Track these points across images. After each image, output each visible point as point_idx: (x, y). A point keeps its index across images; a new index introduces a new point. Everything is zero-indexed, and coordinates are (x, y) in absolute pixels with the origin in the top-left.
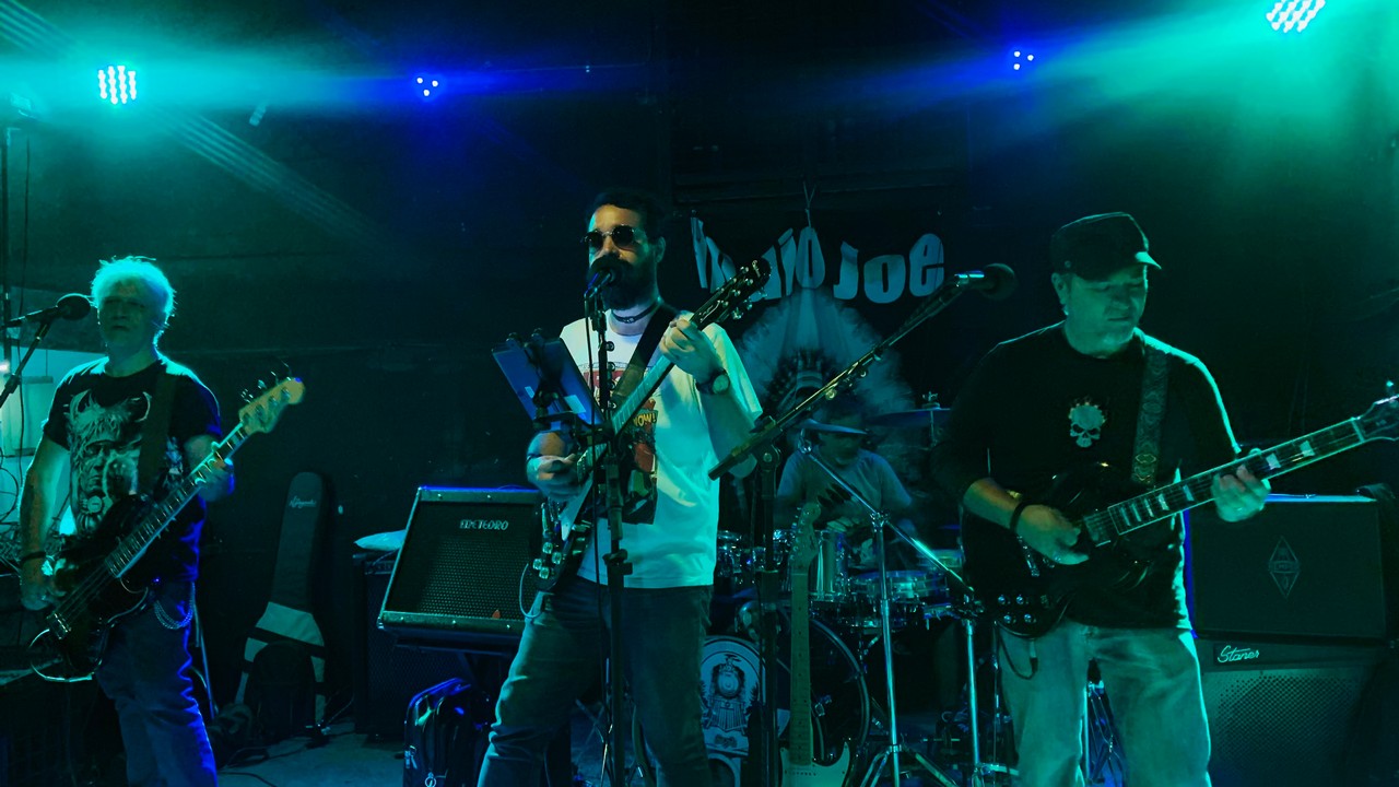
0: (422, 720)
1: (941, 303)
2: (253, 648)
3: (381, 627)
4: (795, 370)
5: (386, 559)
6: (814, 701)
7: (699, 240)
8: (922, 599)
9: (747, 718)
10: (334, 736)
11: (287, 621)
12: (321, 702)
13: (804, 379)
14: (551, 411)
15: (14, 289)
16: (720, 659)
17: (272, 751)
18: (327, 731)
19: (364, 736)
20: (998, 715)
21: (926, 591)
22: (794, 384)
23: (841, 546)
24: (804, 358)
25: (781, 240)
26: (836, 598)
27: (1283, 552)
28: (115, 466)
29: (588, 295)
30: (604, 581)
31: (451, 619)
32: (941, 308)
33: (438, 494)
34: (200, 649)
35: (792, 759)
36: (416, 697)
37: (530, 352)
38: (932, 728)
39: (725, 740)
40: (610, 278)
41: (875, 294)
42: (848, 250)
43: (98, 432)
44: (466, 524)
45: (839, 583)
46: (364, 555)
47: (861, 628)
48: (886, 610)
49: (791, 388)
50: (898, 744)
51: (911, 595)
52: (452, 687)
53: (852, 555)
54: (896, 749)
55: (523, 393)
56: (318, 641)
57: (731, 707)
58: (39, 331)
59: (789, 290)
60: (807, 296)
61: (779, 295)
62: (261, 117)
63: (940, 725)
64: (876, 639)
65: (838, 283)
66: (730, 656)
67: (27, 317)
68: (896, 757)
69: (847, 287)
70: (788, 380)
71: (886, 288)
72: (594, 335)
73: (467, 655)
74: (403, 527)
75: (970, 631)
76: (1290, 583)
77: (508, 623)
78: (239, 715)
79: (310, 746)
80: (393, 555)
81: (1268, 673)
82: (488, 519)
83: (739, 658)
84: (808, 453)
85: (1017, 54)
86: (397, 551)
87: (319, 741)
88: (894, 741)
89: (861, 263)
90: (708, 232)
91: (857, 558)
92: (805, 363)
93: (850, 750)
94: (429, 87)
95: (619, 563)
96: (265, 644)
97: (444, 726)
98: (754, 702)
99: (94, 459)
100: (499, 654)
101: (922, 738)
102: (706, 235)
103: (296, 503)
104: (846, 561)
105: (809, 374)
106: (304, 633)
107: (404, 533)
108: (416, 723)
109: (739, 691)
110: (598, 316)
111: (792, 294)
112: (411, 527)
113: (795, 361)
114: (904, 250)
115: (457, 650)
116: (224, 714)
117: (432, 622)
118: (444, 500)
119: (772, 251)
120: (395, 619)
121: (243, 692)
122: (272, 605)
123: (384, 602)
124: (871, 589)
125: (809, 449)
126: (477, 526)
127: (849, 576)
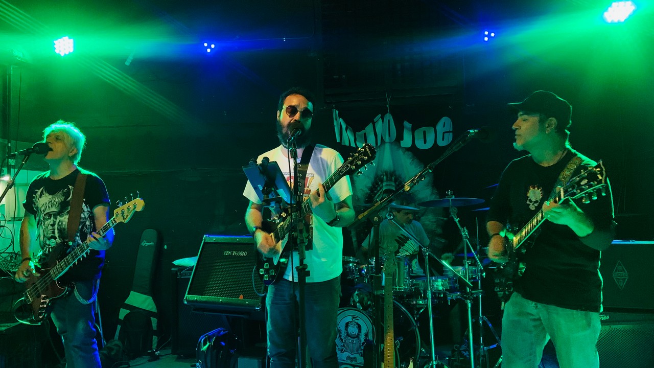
0: (204, 348)
1: (461, 145)
2: (123, 313)
3: (186, 303)
4: (382, 181)
5: (187, 270)
6: (395, 339)
7: (336, 120)
8: (446, 290)
9: (362, 348)
10: (162, 356)
11: (140, 300)
12: (155, 339)
13: (387, 185)
14: (270, 197)
15: (13, 142)
16: (349, 319)
17: (131, 363)
18: (158, 354)
19: (176, 356)
20: (482, 347)
21: (448, 287)
22: (382, 188)
23: (407, 264)
24: (386, 175)
25: (375, 120)
27: (620, 268)
28: (60, 223)
29: (289, 140)
30: (296, 280)
31: (220, 299)
33: (213, 238)
36: (202, 336)
37: (261, 168)
38: (450, 353)
39: (352, 358)
41: (420, 145)
42: (407, 124)
44: (227, 253)
45: (406, 282)
46: (177, 269)
47: (416, 304)
48: (429, 295)
49: (380, 189)
50: (435, 360)
51: (441, 288)
52: (219, 332)
54: (435, 363)
55: (257, 188)
56: (154, 310)
57: (355, 342)
58: (24, 159)
59: (379, 144)
60: (387, 146)
62: (131, 61)
63: (453, 351)
64: (423, 310)
65: (402, 139)
66: (354, 317)
67: (18, 152)
68: (434, 366)
69: (407, 141)
70: (379, 186)
71: (425, 142)
73: (227, 316)
74: (196, 256)
75: (470, 305)
76: (623, 283)
77: (247, 301)
78: (116, 345)
79: (149, 361)
80: (191, 268)
81: (613, 327)
82: (237, 251)
83: (358, 318)
85: (486, 33)
86: (193, 267)
87: (154, 358)
88: (434, 359)
89: (413, 131)
90: (340, 116)
92: (387, 177)
93: (413, 363)
94: (210, 48)
95: (303, 271)
96: (129, 311)
97: (215, 351)
98: (366, 340)
99: (49, 221)
100: (242, 316)
101: (445, 358)
102: (340, 117)
103: (145, 244)
104: (409, 272)
105: (388, 183)
106: (148, 306)
107: (197, 258)
108: (202, 350)
109: (358, 334)
110: (293, 151)
111: (381, 145)
112: (200, 255)
113: (382, 177)
114: (434, 124)
115: (221, 314)
116: (109, 345)
117: (210, 300)
118: (216, 241)
119: (371, 125)
120: (193, 299)
121: (118, 335)
122: (132, 292)
123: (187, 291)
124: (422, 285)
125: (392, 217)
126: (232, 254)
127: (411, 279)
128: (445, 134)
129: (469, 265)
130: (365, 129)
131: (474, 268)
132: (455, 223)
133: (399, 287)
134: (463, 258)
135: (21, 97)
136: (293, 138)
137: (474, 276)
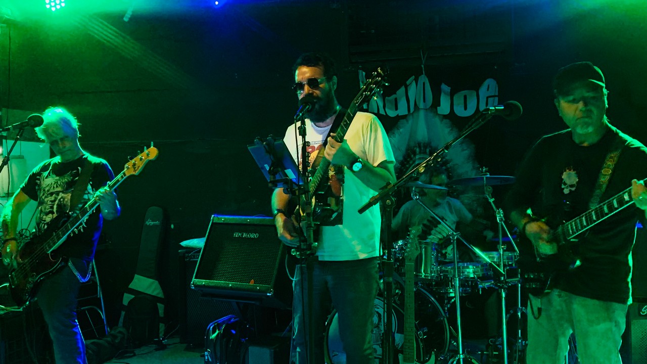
0: (213, 336)
1: (480, 122)
2: (127, 298)
3: (193, 288)
4: (415, 153)
5: (195, 252)
6: (418, 330)
7: (363, 82)
9: (382, 338)
10: (169, 345)
11: (144, 284)
12: (162, 327)
13: (420, 159)
14: (278, 177)
15: (4, 110)
17: (137, 351)
18: (166, 342)
19: (185, 345)
20: (520, 341)
22: (414, 162)
23: (435, 249)
24: (420, 147)
25: (408, 83)
26: (431, 277)
29: (296, 117)
31: (229, 284)
32: (481, 124)
33: (223, 219)
34: (100, 298)
35: (405, 360)
36: (211, 324)
37: (267, 147)
38: (484, 347)
40: (309, 108)
41: (460, 111)
42: (445, 88)
43: (54, 187)
44: (236, 235)
45: (433, 268)
46: (184, 250)
48: (457, 283)
50: (462, 354)
51: (472, 276)
52: (229, 319)
53: (441, 253)
54: (462, 356)
55: (264, 168)
56: (161, 295)
57: (374, 332)
58: (19, 133)
59: (412, 110)
60: (422, 114)
61: (406, 113)
62: (129, 16)
63: (488, 345)
64: (454, 299)
65: (439, 105)
67: (12, 126)
68: (461, 360)
69: (444, 107)
70: (411, 159)
71: (466, 108)
72: (300, 138)
73: (237, 303)
74: (204, 236)
75: (504, 295)
77: (258, 286)
78: (120, 332)
79: (156, 350)
80: (199, 250)
82: (248, 232)
83: (378, 307)
84: (417, 199)
86: (201, 248)
87: (161, 347)
88: (461, 352)
89: (452, 95)
91: (444, 255)
92: (420, 149)
93: (435, 356)
96: (133, 296)
97: (225, 340)
100: (253, 302)
101: (478, 352)
103: (149, 223)
104: (437, 257)
105: (423, 156)
106: (153, 291)
107: (204, 239)
108: (211, 338)
109: (378, 324)
110: (301, 128)
111: (414, 112)
112: (208, 236)
113: (415, 148)
114: (476, 87)
115: (231, 300)
116: (113, 332)
117: (219, 285)
118: (225, 222)
119: (403, 89)
120: (200, 284)
121: (122, 321)
122: (136, 276)
123: (194, 275)
124: (451, 272)
125: (418, 197)
126: (242, 236)
127: (439, 265)
128: (490, 99)
129: (504, 251)
130: (396, 94)
131: (510, 254)
132: (490, 203)
133: (425, 273)
134: (498, 243)
135: (11, 59)
136: (301, 114)
137: (510, 263)
